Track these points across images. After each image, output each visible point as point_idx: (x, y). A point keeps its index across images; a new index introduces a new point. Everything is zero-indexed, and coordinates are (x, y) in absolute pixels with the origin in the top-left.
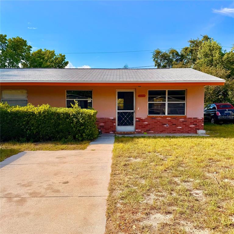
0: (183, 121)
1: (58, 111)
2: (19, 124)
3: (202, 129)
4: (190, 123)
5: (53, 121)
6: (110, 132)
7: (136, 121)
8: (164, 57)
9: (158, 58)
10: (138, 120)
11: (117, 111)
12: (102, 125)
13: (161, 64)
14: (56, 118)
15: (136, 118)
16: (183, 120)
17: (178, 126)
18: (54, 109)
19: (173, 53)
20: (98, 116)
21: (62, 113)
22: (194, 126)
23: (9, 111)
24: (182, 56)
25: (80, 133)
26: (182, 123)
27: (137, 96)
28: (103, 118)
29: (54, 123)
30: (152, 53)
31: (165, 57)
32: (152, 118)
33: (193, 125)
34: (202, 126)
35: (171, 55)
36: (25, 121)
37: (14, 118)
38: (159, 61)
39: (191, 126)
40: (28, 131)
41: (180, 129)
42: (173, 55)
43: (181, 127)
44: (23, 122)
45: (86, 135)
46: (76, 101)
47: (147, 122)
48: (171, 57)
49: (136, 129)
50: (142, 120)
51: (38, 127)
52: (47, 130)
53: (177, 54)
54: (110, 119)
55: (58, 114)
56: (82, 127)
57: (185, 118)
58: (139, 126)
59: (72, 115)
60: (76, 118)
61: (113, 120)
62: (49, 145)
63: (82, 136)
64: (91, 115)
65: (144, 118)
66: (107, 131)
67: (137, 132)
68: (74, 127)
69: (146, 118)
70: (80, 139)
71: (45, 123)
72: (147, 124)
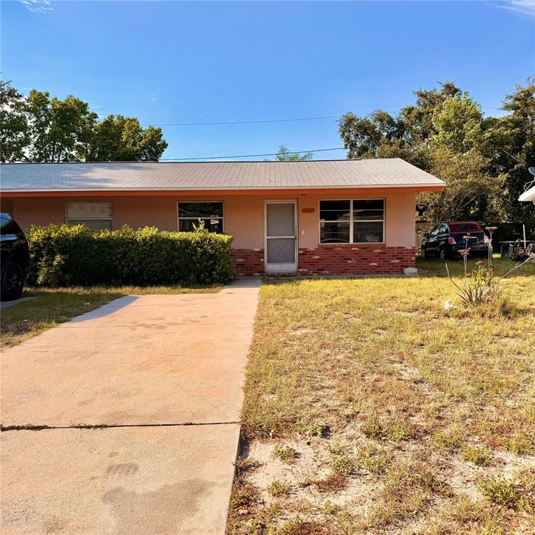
0: (379, 253)
1: (171, 236)
2: (111, 259)
3: (411, 266)
4: (392, 256)
5: (165, 252)
6: (255, 274)
7: (299, 254)
8: (364, 129)
9: (349, 131)
10: (302, 252)
11: (266, 237)
12: (241, 262)
13: (357, 143)
14: (168, 248)
15: (299, 249)
16: (380, 251)
17: (372, 262)
18: (164, 234)
19: (381, 120)
20: (235, 246)
21: (178, 240)
22: (397, 261)
23: (95, 238)
24: (401, 126)
25: (208, 272)
26: (379, 256)
27: (300, 211)
28: (243, 250)
29: (166, 256)
30: (338, 123)
31: (366, 130)
32: (327, 248)
33: (398, 259)
34: (413, 261)
35: (378, 123)
36: (120, 253)
37: (102, 249)
38: (353, 138)
39: (393, 261)
40: (126, 269)
41: (375, 266)
42: (382, 124)
43: (375, 264)
44: (116, 255)
45: (217, 274)
46: (202, 220)
47: (317, 255)
48: (377, 129)
49: (299, 268)
50: (309, 252)
51: (140, 263)
52: (155, 267)
53: (391, 122)
54: (254, 252)
55: (173, 242)
56: (211, 262)
57: (383, 247)
58: (305, 262)
59: (195, 243)
60: (201, 247)
61: (259, 252)
62: (163, 289)
63: (211, 275)
64: (224, 243)
65: (312, 249)
66: (249, 272)
67: (301, 273)
68: (198, 262)
69: (317, 249)
70: (208, 280)
71: (152, 256)
72: (318, 259)
